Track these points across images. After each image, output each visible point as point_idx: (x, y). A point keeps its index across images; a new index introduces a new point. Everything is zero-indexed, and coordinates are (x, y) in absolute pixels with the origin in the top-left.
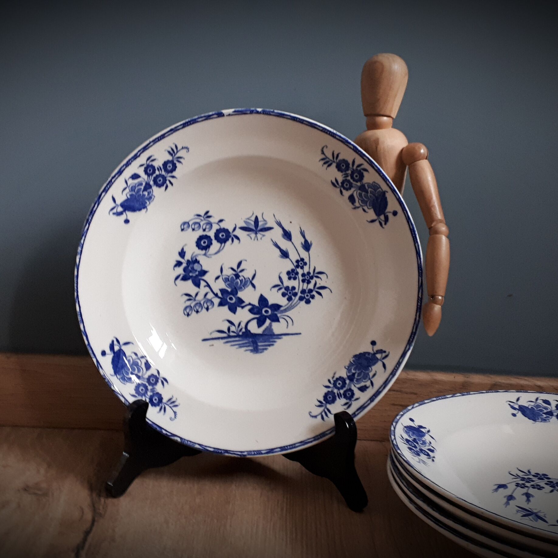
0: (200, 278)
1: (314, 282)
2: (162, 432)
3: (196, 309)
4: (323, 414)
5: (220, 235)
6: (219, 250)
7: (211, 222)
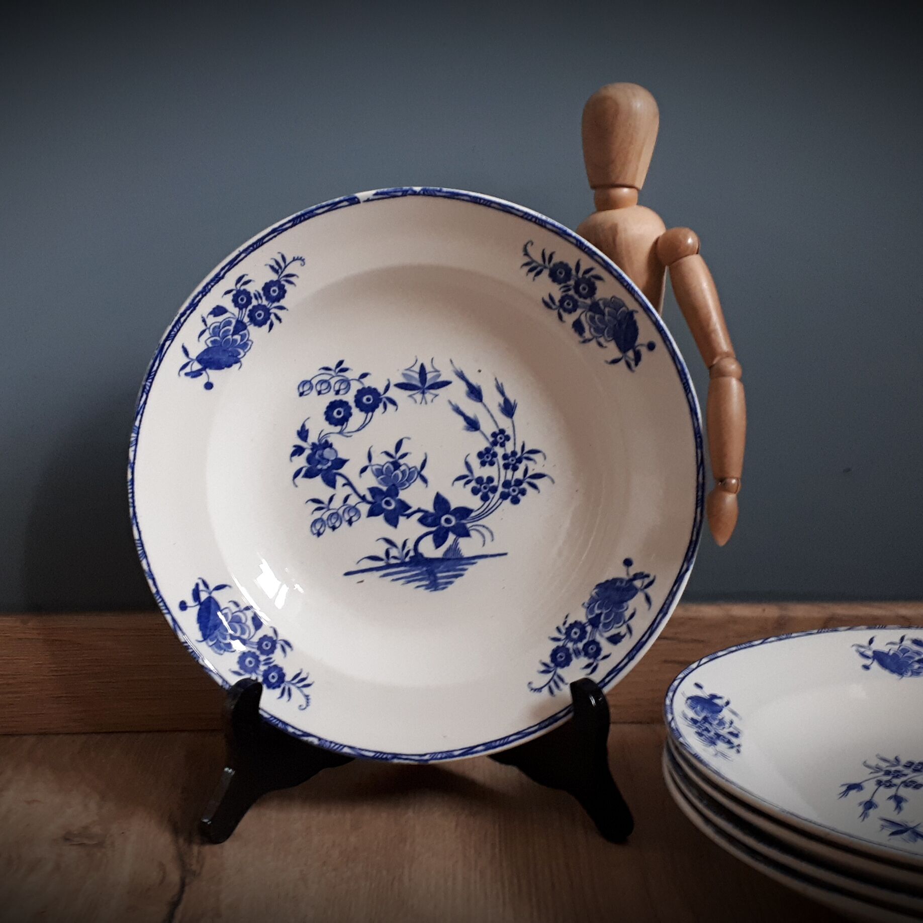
0: (335, 471)
1: (525, 468)
2: (287, 730)
3: (332, 523)
4: (552, 684)
5: (364, 399)
6: (364, 424)
7: (347, 378)
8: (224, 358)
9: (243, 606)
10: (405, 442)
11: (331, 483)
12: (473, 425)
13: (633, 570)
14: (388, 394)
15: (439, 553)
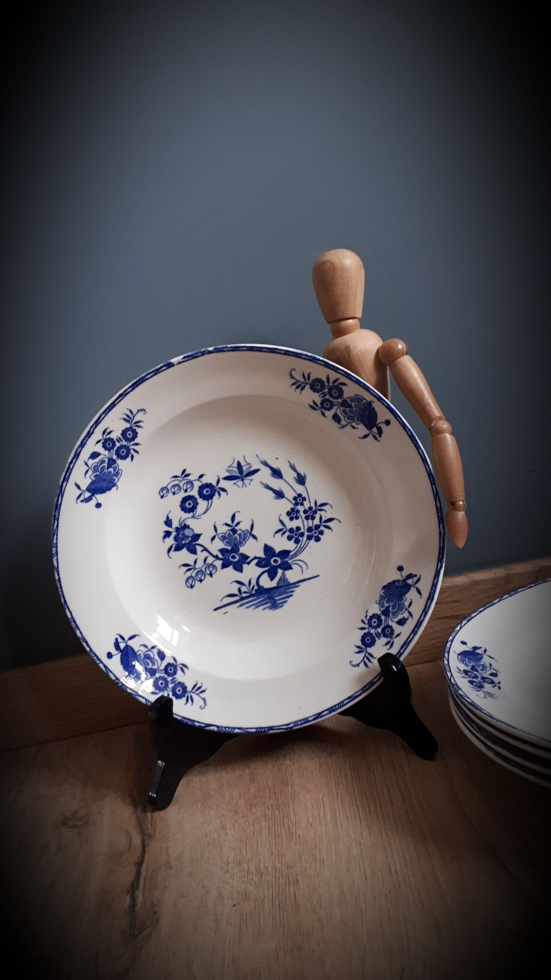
0: (194, 543)
1: (319, 516)
2: (195, 725)
3: (199, 578)
4: (366, 660)
5: (205, 492)
6: (207, 508)
7: (190, 480)
8: (104, 485)
9: (150, 647)
10: (237, 515)
11: (193, 551)
12: (279, 495)
13: (405, 573)
14: (220, 485)
15: (274, 584)
